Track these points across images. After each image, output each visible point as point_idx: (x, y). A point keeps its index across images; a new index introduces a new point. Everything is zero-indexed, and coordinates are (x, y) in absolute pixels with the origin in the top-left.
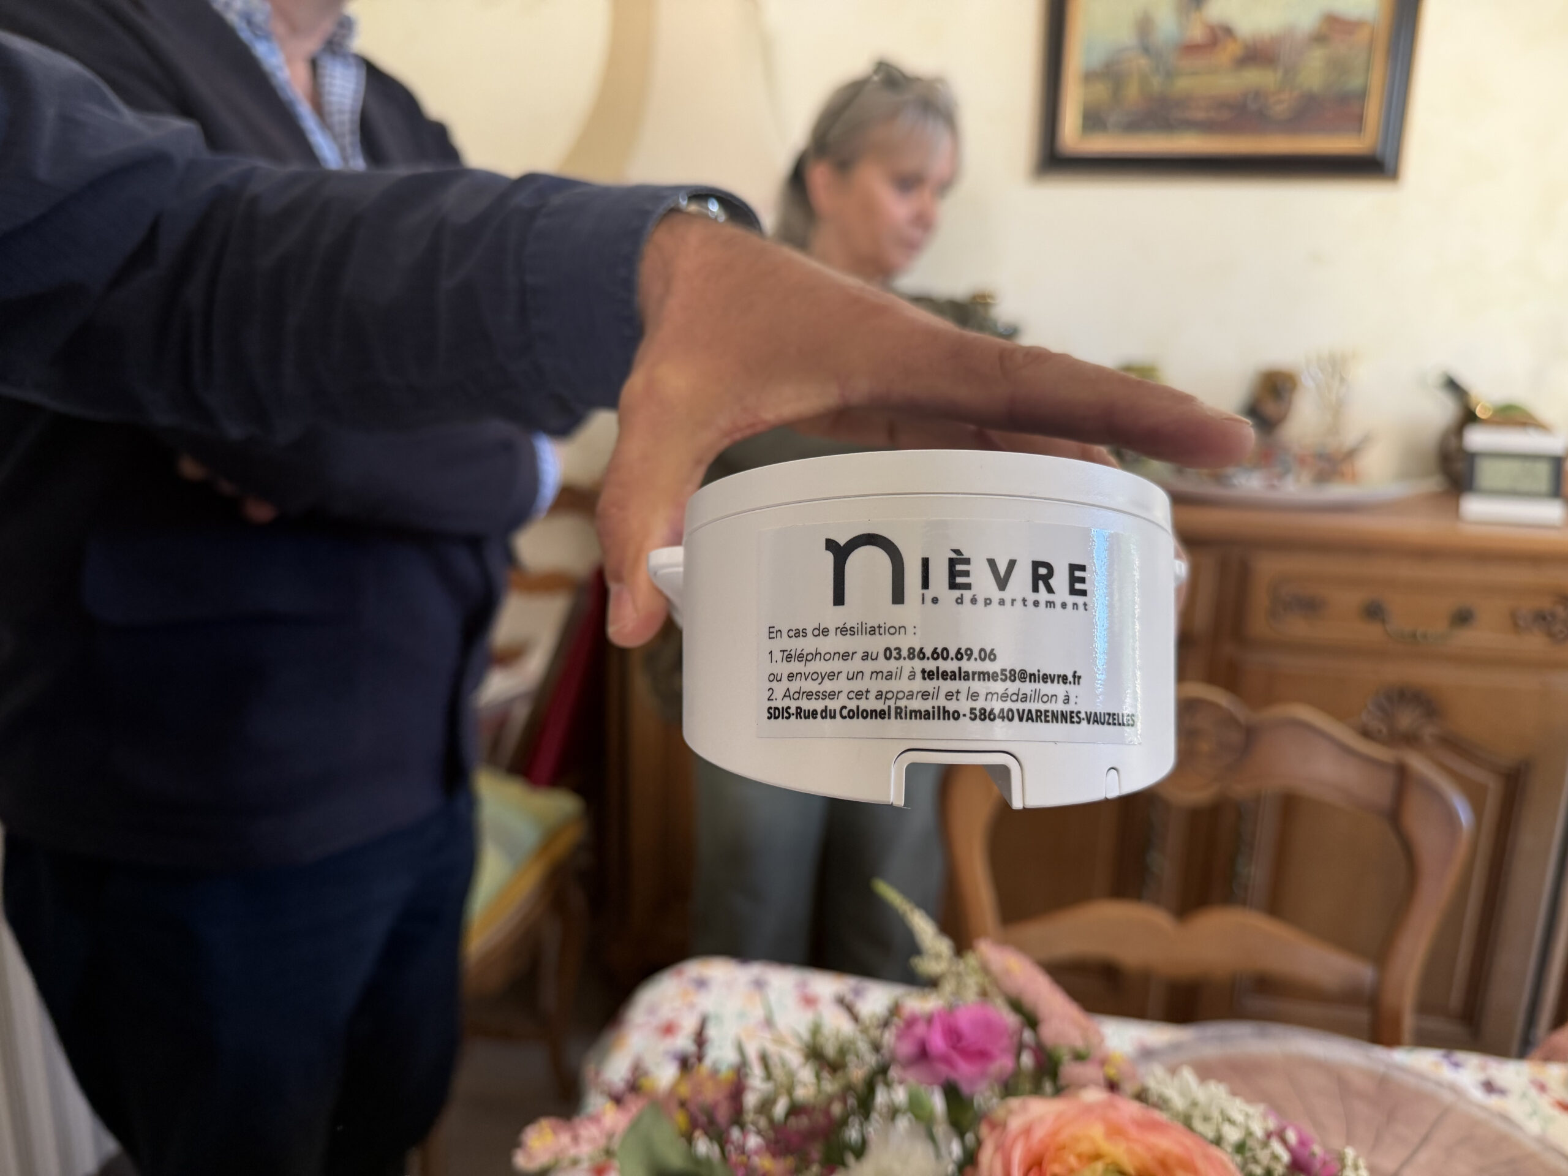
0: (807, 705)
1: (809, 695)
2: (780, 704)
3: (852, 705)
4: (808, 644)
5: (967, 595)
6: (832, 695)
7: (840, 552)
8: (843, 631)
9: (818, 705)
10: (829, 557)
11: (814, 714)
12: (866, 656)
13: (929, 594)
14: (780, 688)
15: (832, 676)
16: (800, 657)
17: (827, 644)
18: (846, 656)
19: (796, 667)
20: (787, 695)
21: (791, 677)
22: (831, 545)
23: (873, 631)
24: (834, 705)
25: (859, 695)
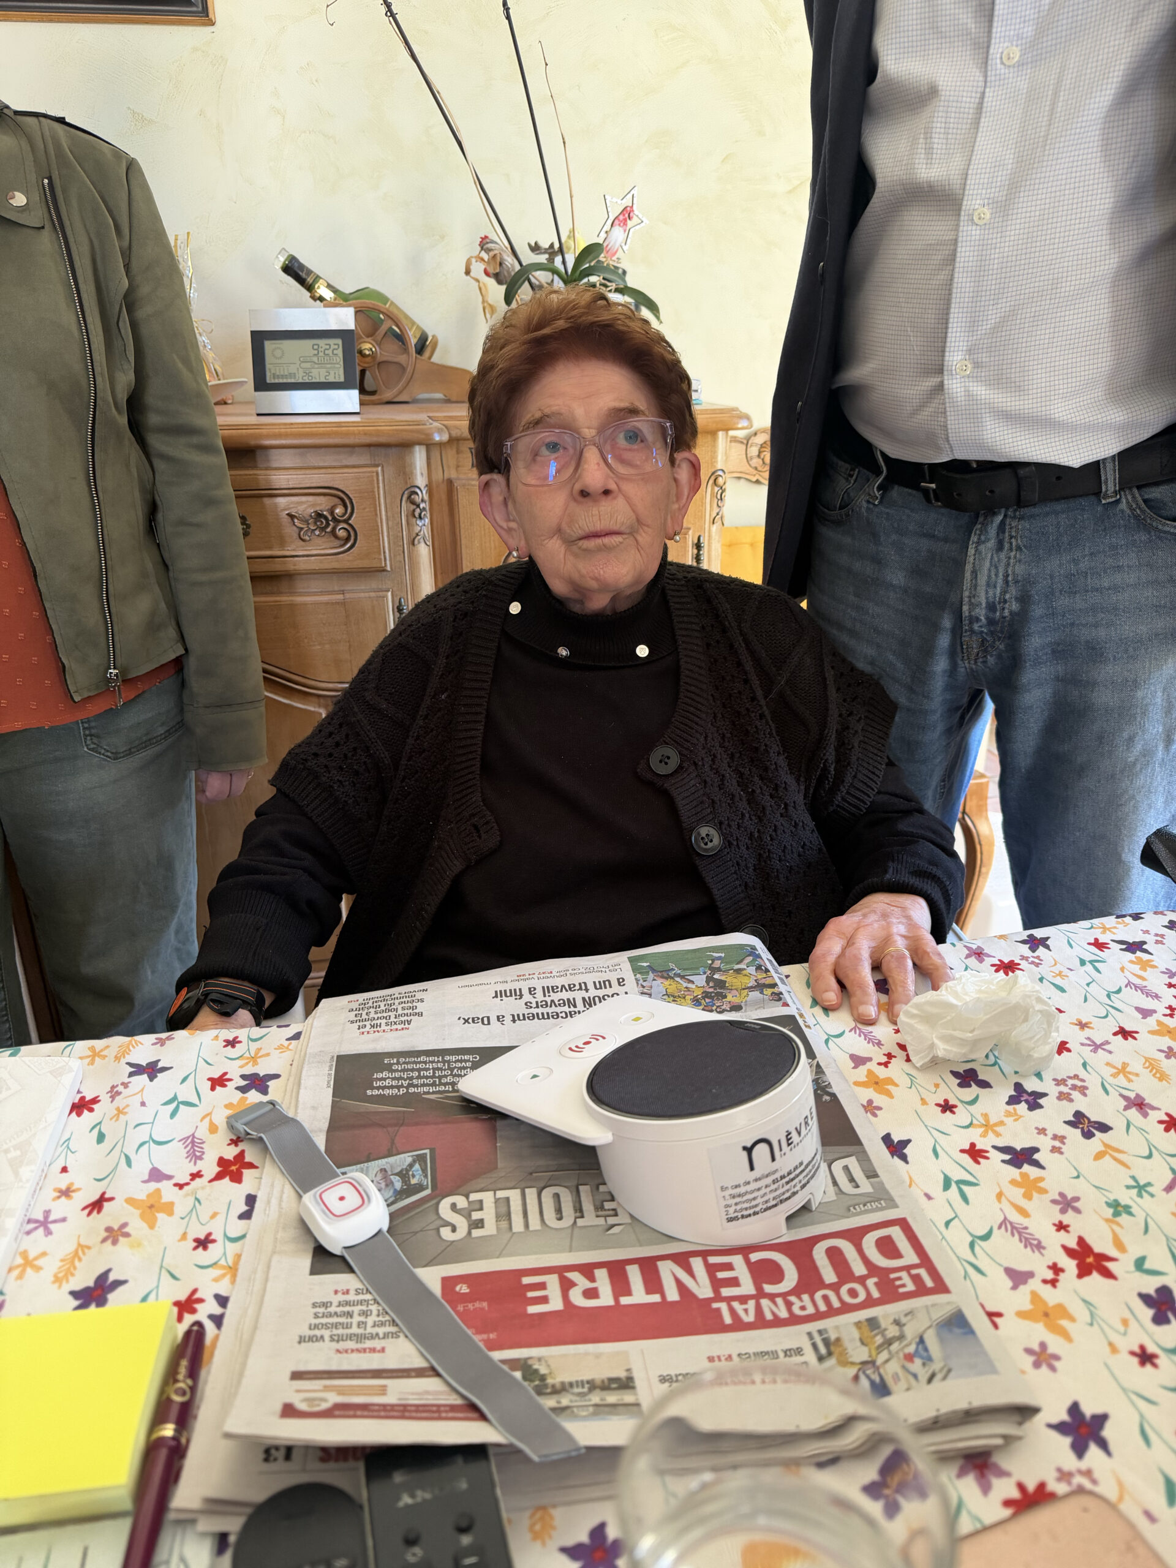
0: (745, 1213)
1: (746, 1209)
2: (733, 1216)
3: (764, 1207)
4: (742, 1190)
5: (792, 1145)
6: (756, 1206)
7: (749, 1150)
8: (756, 1180)
9: (751, 1211)
10: (745, 1154)
11: (750, 1215)
12: (766, 1186)
13: (783, 1152)
14: (731, 1210)
15: (754, 1199)
16: (739, 1196)
17: (749, 1188)
18: (759, 1189)
19: (738, 1200)
20: (735, 1211)
21: (736, 1204)
22: (745, 1148)
23: (767, 1176)
24: (757, 1209)
25: (766, 1202)
